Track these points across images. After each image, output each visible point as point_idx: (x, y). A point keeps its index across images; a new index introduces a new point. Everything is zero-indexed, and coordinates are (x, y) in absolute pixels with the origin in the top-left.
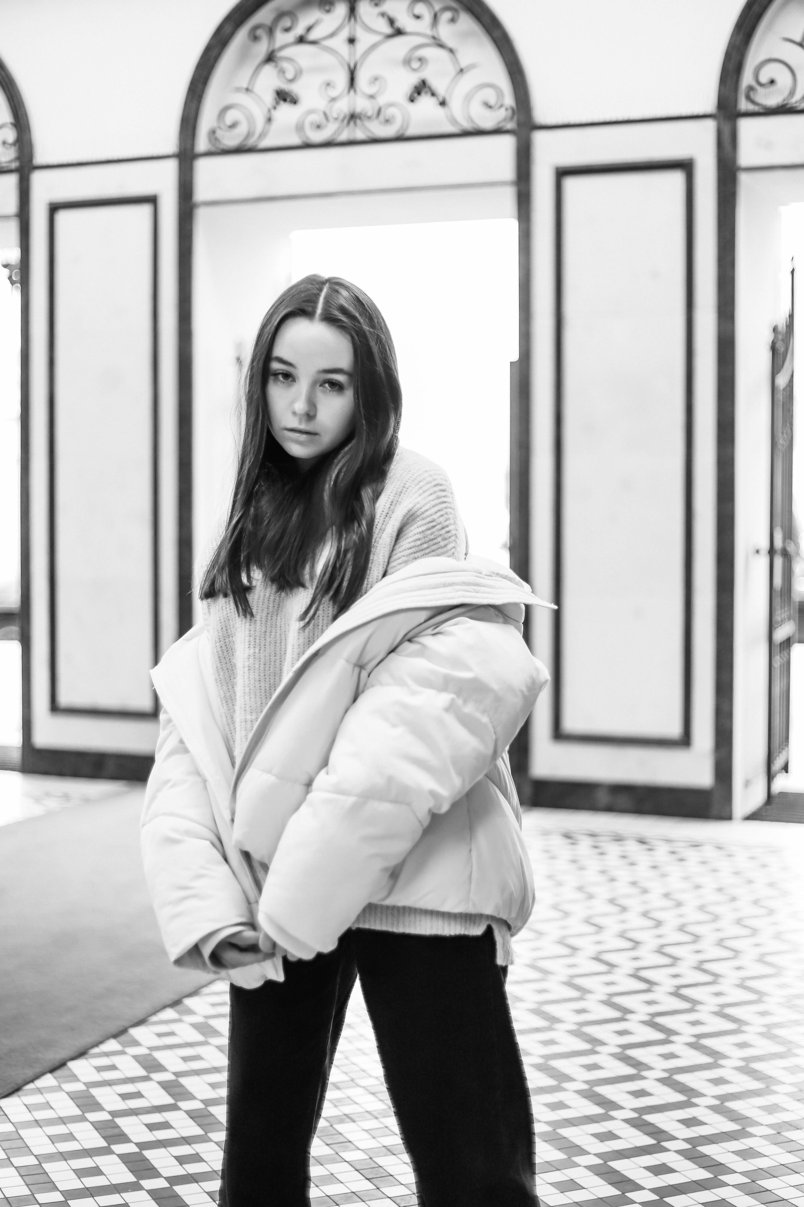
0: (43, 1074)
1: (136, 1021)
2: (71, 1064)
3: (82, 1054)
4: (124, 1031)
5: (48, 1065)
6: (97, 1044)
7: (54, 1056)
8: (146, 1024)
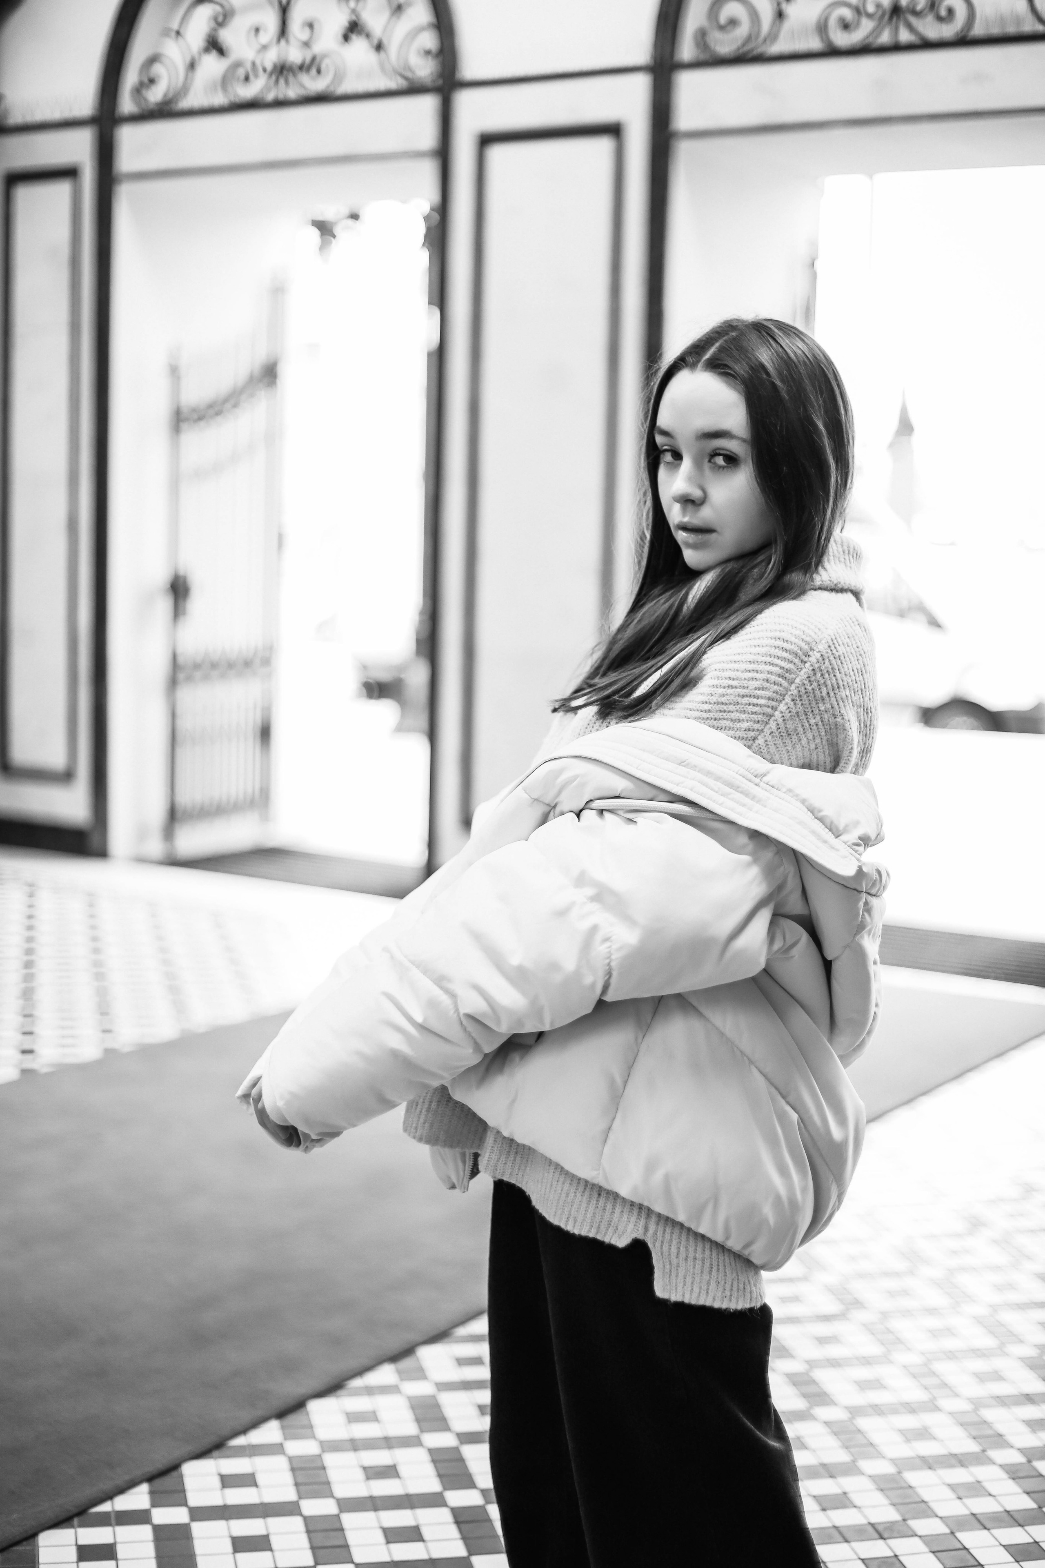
0: (264, 1420)
1: (435, 1332)
2: (314, 1406)
3: (333, 1388)
4: (408, 1351)
5: (278, 1404)
6: (360, 1372)
7: (290, 1389)
8: (446, 1340)
